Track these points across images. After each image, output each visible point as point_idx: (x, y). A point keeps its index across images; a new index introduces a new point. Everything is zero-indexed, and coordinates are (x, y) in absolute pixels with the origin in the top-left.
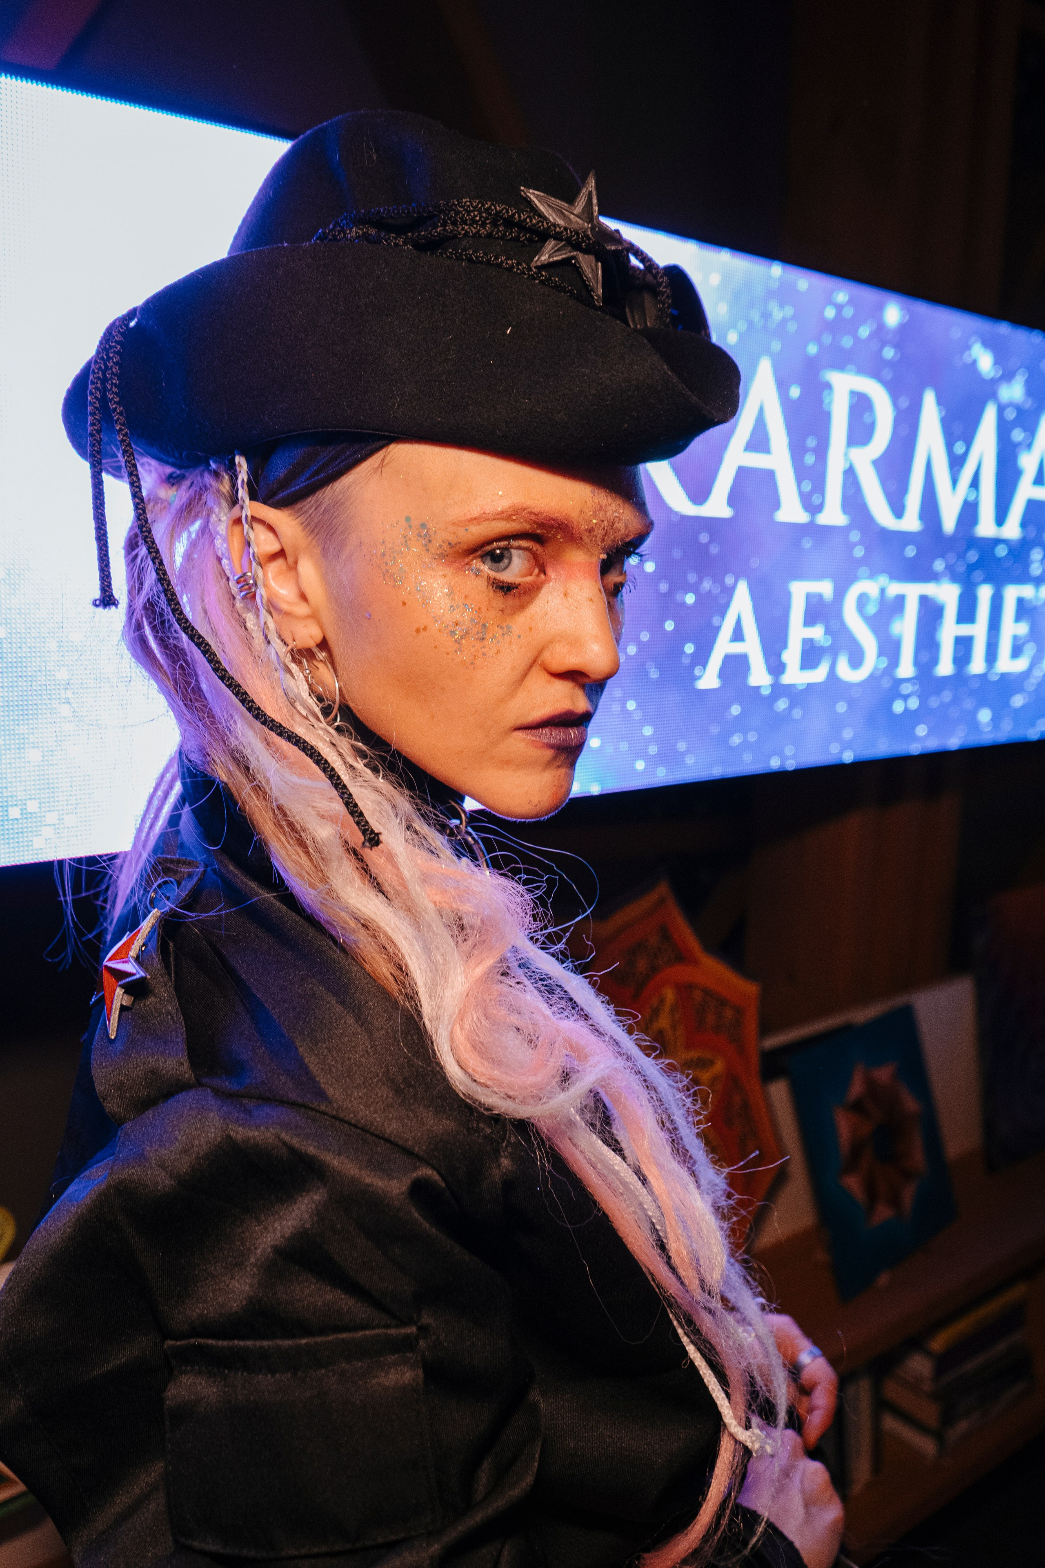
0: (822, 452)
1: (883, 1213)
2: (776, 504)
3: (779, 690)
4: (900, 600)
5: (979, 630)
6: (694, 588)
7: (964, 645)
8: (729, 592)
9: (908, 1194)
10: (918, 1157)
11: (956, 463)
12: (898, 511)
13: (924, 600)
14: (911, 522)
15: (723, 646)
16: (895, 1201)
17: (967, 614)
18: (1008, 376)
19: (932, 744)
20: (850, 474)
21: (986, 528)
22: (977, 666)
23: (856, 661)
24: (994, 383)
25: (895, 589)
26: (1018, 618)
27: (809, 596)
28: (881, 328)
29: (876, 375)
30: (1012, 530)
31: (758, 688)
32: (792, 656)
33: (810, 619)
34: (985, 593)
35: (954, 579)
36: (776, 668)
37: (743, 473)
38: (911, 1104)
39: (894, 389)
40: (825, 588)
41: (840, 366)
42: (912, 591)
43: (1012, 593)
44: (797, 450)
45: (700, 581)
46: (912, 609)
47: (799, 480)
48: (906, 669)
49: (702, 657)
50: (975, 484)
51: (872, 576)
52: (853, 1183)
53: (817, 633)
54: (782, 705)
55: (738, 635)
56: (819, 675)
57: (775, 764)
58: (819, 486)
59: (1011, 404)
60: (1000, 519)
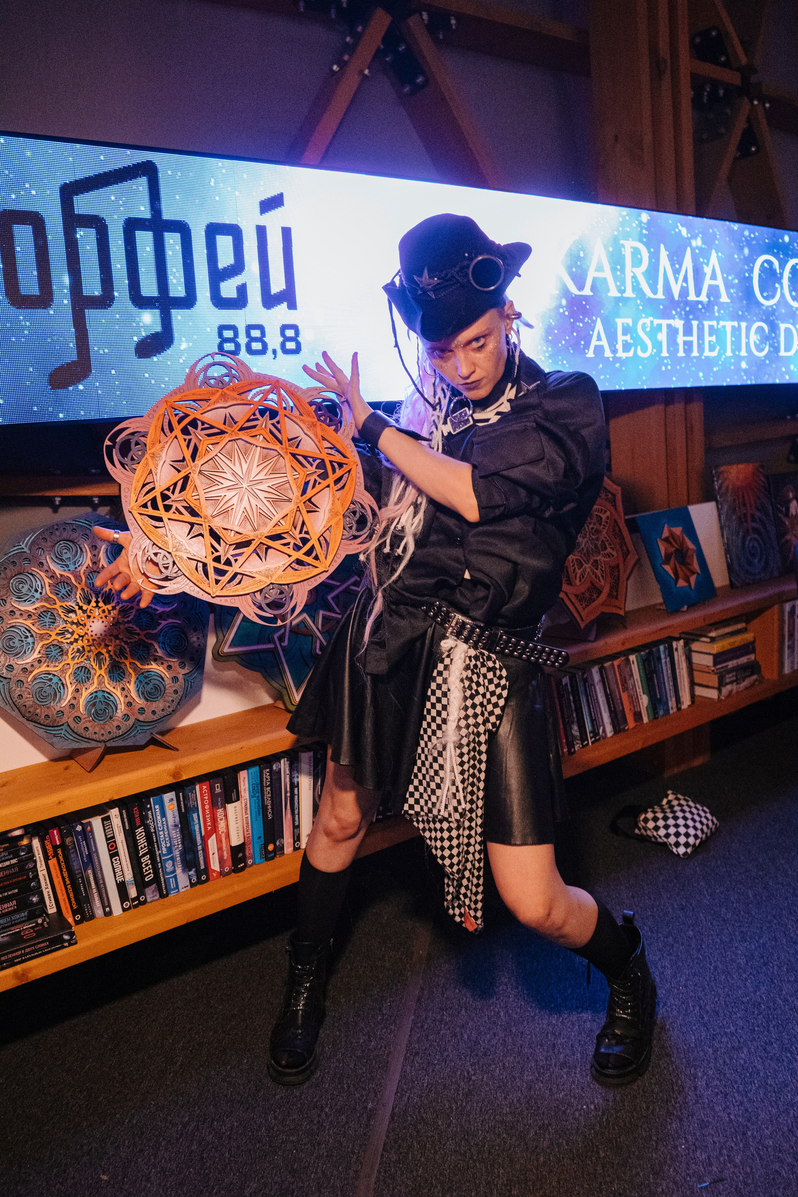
0: (623, 270)
1: (681, 583)
2: (608, 291)
3: (616, 359)
4: (660, 326)
5: (694, 338)
6: (582, 321)
7: (688, 345)
8: (594, 322)
9: (693, 579)
10: (696, 566)
11: (676, 272)
12: (655, 291)
13: (669, 326)
14: (660, 295)
15: (594, 342)
16: (688, 580)
17: (688, 331)
18: (695, 237)
19: (679, 385)
20: (634, 277)
21: (692, 297)
22: (695, 353)
23: (644, 350)
24: (689, 239)
25: (657, 322)
26: (711, 335)
27: (623, 324)
28: (641, 222)
29: (640, 241)
30: (703, 298)
31: (608, 358)
32: (619, 347)
33: (625, 333)
34: (695, 323)
35: (681, 318)
36: (614, 351)
37: (595, 280)
38: (690, 545)
39: (648, 245)
40: (629, 321)
41: (626, 238)
42: (664, 322)
43: (707, 324)
44: (614, 270)
45: (584, 318)
46: (664, 329)
47: (615, 282)
48: (665, 354)
49: (587, 346)
50: (685, 280)
51: (647, 317)
52: (667, 568)
53: (628, 338)
54: (617, 365)
55: (599, 338)
56: (630, 354)
57: (617, 388)
58: (623, 283)
59: (697, 248)
60: (698, 293)
